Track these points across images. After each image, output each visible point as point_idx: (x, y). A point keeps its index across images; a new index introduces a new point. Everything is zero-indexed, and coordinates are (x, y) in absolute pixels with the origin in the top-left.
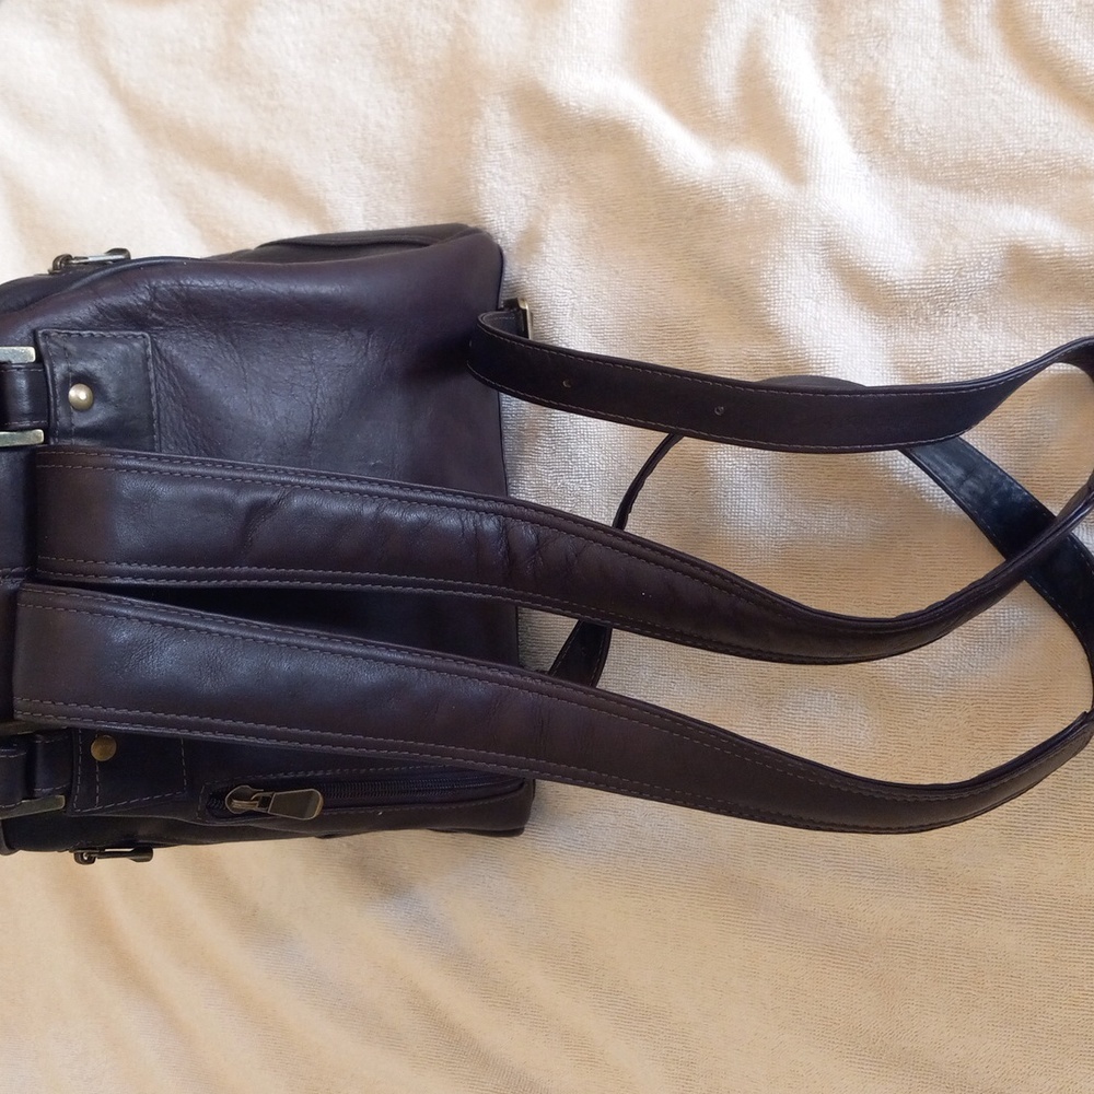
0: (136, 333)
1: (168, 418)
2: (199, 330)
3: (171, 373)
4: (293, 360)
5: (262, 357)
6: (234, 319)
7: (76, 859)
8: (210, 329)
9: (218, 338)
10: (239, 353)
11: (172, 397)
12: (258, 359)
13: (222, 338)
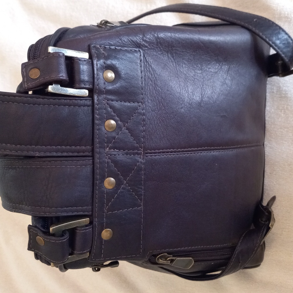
0: (136, 49)
1: (148, 88)
2: (161, 50)
3: (150, 68)
4: (195, 68)
5: (184, 65)
6: (175, 47)
7: (93, 270)
8: (165, 51)
9: (168, 55)
10: (175, 63)
11: (150, 79)
12: (182, 66)
13: (169, 55)
